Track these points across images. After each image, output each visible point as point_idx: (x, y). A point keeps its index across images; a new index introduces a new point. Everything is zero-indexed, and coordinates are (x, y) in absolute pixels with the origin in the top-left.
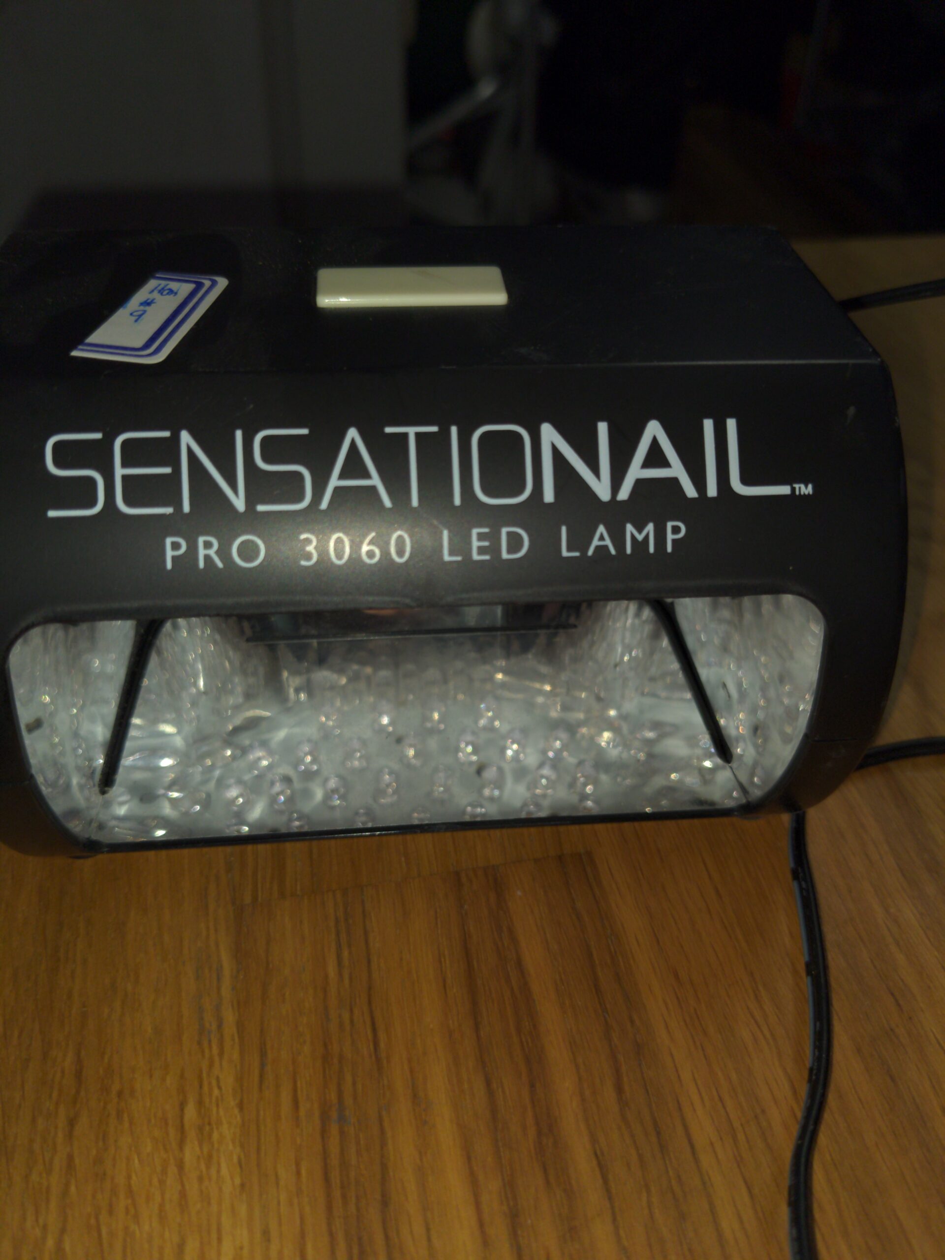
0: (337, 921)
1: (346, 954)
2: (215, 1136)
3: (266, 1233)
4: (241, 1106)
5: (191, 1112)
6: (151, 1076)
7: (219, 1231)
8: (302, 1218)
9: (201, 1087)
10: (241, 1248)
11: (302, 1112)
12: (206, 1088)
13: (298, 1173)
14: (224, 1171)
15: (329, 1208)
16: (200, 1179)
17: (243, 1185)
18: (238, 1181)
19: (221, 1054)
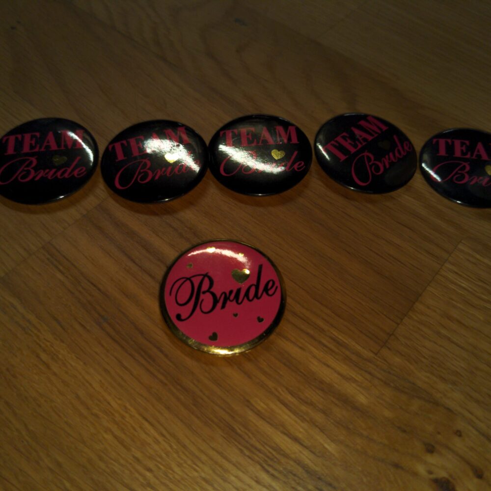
0: (48, 259)
1: (61, 268)
2: (60, 356)
3: (106, 371)
4: (62, 341)
5: (44, 356)
6: (16, 356)
7: (88, 382)
8: (116, 358)
9: (40, 346)
10: (101, 381)
11: (88, 328)
12: (43, 345)
13: (103, 346)
14: (73, 364)
15: (123, 347)
16: (66, 373)
17: (85, 363)
18: (82, 363)
19: (39, 331)
